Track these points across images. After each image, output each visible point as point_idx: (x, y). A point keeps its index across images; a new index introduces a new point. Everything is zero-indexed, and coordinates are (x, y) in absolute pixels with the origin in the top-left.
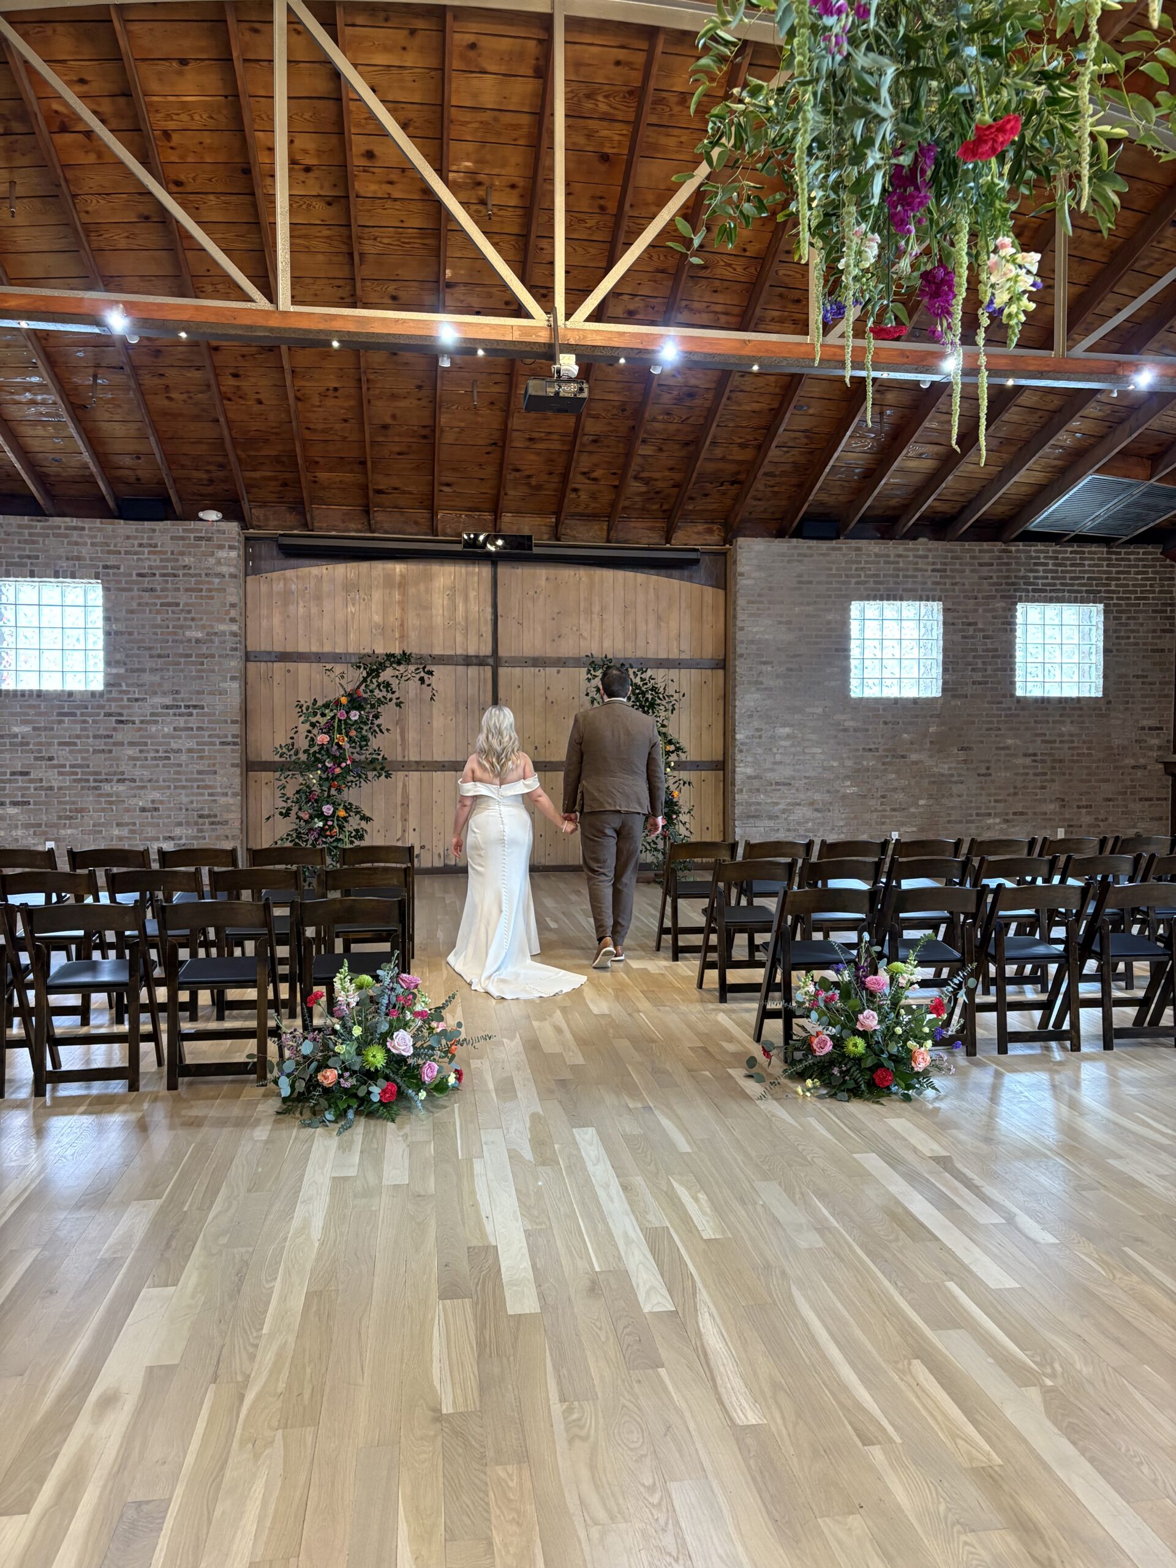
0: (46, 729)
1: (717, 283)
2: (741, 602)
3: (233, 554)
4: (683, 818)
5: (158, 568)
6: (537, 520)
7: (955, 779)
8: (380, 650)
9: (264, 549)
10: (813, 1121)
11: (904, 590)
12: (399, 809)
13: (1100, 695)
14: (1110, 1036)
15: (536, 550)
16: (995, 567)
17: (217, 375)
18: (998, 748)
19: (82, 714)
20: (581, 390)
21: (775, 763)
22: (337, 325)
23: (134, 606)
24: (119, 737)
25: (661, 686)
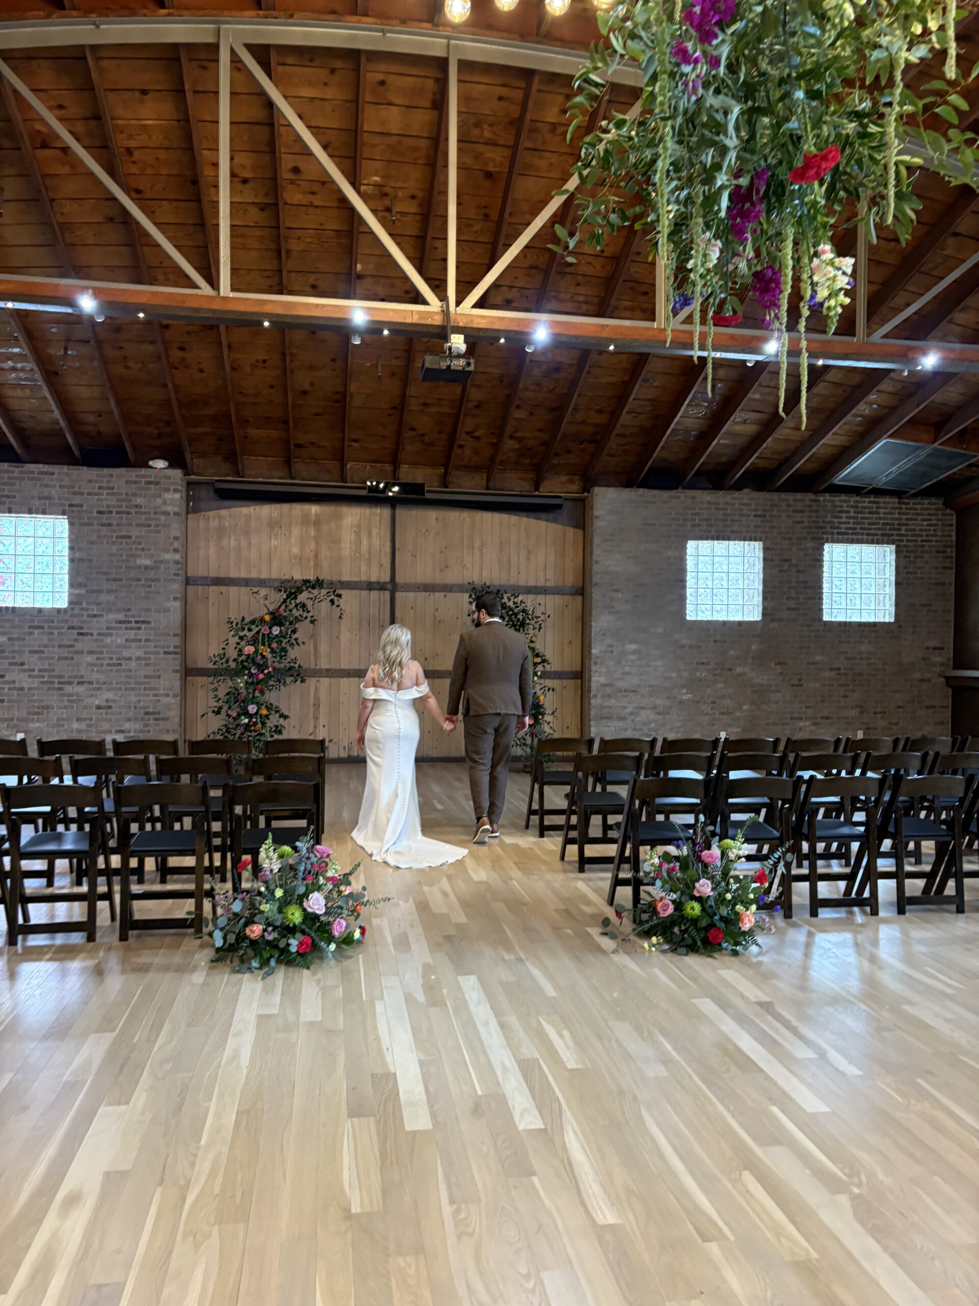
0: (18, 639)
1: (580, 278)
2: (597, 540)
3: (177, 496)
4: (548, 718)
5: (114, 507)
6: (429, 471)
7: (773, 688)
8: (298, 576)
9: (203, 492)
10: (657, 971)
11: (732, 532)
12: (312, 709)
13: (892, 620)
14: (903, 904)
15: (428, 496)
16: (806, 514)
17: (166, 349)
18: (809, 663)
19: (49, 627)
20: (469, 364)
21: (624, 674)
22: (268, 309)
23: (94, 538)
24: (79, 646)
25: (530, 609)
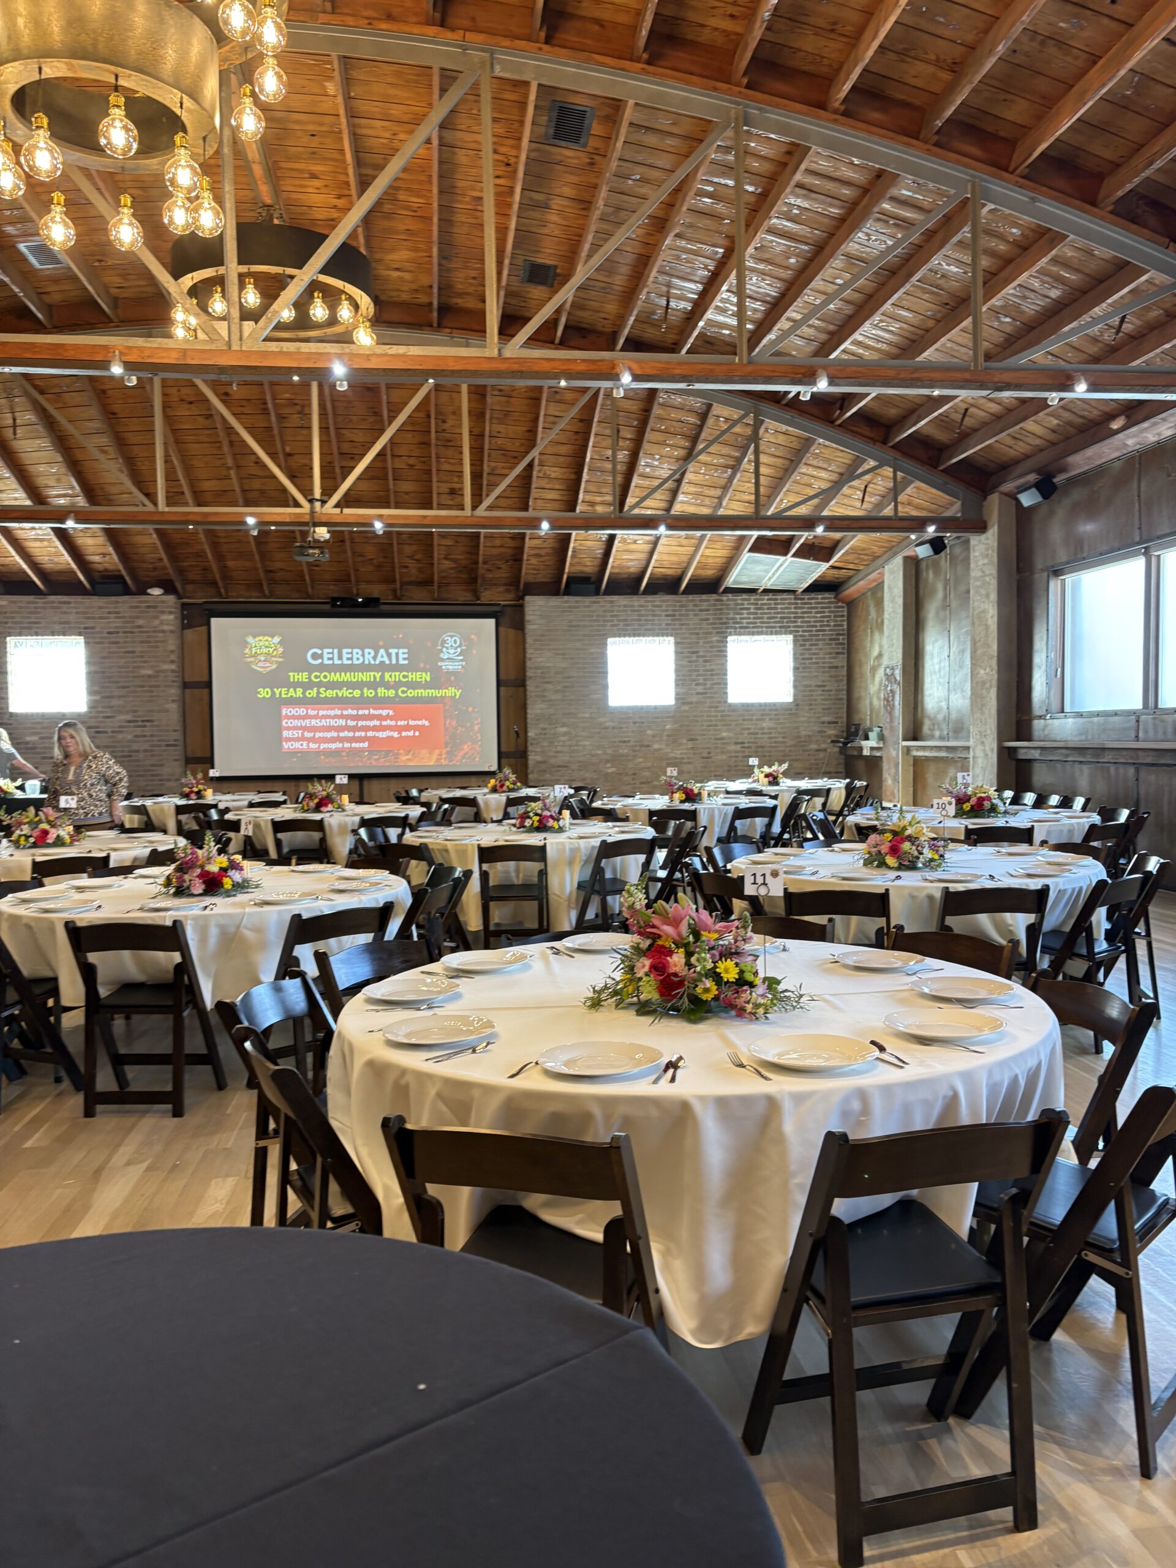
3: (171, 617)
5: (121, 628)
6: (381, 586)
9: (195, 611)
13: (791, 701)
16: (711, 611)
18: (716, 739)
23: (105, 654)
